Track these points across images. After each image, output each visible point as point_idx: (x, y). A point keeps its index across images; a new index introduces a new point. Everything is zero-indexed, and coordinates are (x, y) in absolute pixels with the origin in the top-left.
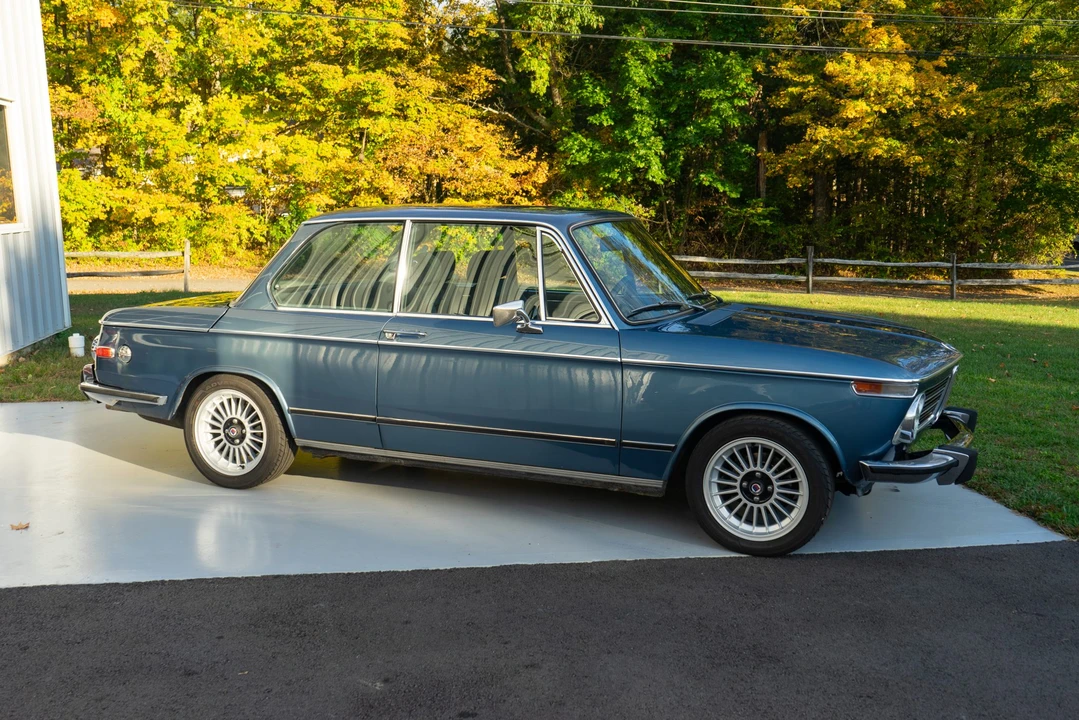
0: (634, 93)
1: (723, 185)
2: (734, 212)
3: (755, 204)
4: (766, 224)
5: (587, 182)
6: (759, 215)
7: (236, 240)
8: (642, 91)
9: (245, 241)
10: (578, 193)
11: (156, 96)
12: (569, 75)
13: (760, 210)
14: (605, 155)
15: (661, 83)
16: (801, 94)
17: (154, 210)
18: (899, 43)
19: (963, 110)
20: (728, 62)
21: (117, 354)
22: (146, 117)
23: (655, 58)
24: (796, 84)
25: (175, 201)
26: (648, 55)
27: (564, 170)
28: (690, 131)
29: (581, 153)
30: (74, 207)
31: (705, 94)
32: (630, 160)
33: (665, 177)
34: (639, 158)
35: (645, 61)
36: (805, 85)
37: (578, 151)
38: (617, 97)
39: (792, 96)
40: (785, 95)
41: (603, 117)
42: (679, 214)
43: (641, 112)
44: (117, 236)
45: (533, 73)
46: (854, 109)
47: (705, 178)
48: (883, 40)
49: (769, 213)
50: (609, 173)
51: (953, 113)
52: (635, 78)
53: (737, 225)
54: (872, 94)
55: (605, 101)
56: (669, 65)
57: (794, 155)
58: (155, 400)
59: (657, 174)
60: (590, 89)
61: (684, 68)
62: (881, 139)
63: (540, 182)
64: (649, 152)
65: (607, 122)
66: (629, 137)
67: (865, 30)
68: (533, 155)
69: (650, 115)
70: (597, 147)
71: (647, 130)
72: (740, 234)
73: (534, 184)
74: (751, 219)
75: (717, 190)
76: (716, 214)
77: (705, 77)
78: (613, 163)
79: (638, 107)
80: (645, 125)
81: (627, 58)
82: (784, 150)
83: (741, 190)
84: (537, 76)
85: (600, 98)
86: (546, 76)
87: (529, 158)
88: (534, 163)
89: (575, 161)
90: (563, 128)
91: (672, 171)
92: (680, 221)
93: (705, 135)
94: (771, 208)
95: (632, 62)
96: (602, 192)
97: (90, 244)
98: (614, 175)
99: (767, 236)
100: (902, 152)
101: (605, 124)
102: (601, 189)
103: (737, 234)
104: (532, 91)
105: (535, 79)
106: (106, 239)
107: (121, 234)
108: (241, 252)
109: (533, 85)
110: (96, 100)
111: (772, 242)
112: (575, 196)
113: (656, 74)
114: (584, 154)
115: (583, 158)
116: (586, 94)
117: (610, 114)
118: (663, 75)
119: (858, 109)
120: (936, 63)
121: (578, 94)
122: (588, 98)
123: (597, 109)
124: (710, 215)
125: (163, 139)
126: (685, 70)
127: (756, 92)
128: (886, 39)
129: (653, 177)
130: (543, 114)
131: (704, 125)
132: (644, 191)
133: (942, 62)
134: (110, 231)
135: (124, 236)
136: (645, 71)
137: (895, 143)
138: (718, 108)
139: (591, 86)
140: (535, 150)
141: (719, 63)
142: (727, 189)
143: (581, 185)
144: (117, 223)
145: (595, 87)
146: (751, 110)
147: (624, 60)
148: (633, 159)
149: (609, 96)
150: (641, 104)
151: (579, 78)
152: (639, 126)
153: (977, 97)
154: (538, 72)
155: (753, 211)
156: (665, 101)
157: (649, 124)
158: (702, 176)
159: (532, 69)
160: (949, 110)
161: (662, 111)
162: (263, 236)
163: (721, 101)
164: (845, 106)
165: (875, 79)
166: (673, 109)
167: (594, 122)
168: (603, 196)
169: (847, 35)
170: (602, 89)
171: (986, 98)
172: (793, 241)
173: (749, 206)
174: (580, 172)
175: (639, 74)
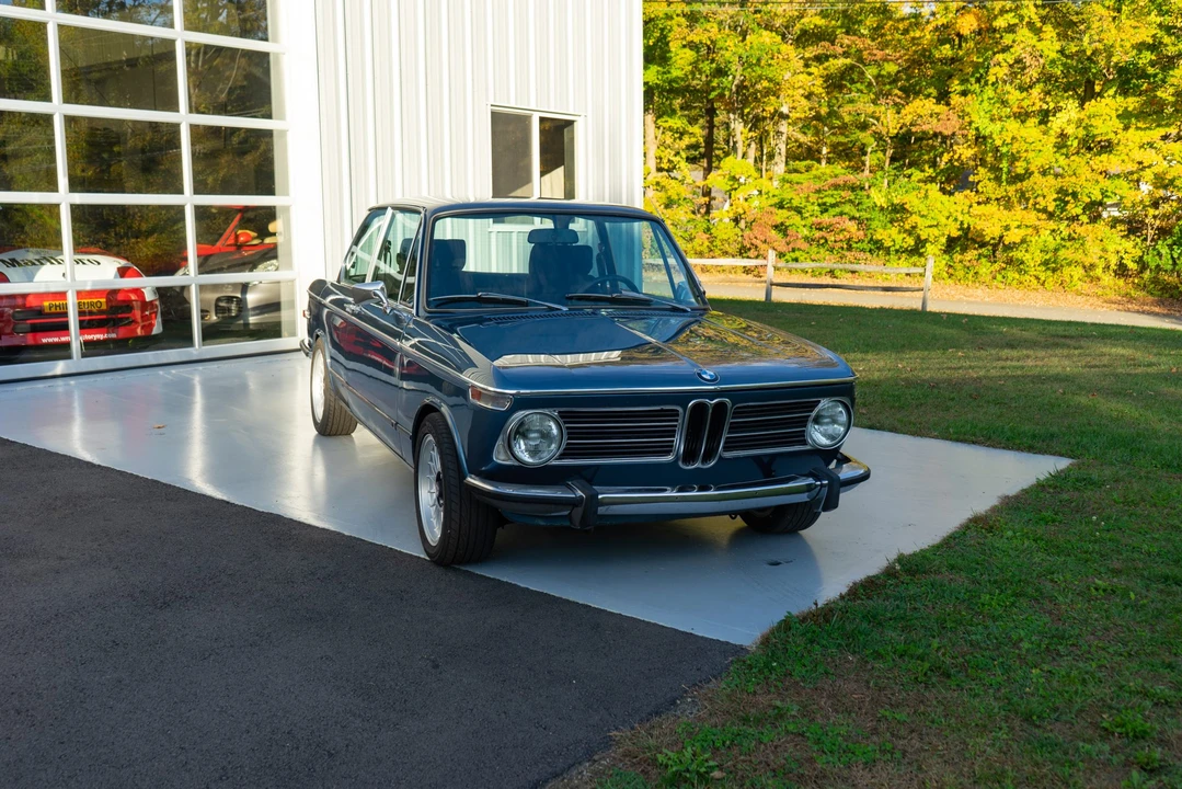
7: (1101, 264)
9: (1113, 267)
11: (1025, 104)
17: (1007, 228)
22: (1013, 126)
25: (1032, 217)
30: (929, 223)
44: (971, 254)
97: (944, 262)
106: (959, 257)
107: (975, 252)
108: (1108, 279)
110: (963, 111)
125: (1026, 151)
134: (964, 250)
135: (980, 255)
144: (974, 241)
162: (1136, 262)
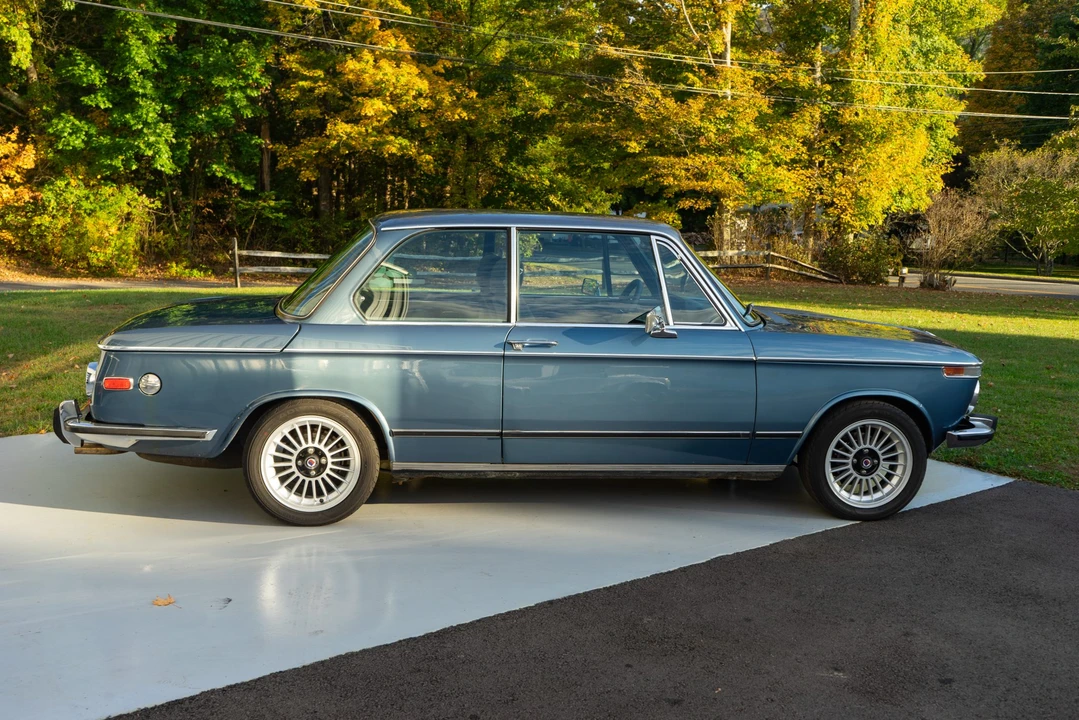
0: (134, 74)
1: (236, 177)
2: (245, 204)
3: (267, 197)
4: (278, 217)
5: (82, 169)
6: (271, 208)
8: (144, 73)
10: (72, 181)
12: (55, 49)
13: (272, 203)
14: (105, 140)
15: (165, 67)
16: (312, 90)
18: (405, 47)
19: (464, 114)
20: (241, 50)
21: (137, 386)
23: (158, 40)
24: (305, 78)
26: (150, 35)
27: (51, 155)
28: (202, 120)
29: (74, 137)
31: (218, 81)
32: (138, 147)
33: (174, 167)
34: (149, 145)
35: (146, 41)
36: (315, 80)
37: (70, 134)
38: (113, 77)
39: (302, 90)
40: (296, 88)
41: (99, 98)
42: (185, 206)
43: (144, 96)
45: (15, 43)
46: (373, 107)
47: (218, 169)
48: (392, 42)
49: (282, 207)
50: (111, 160)
51: (457, 117)
52: (137, 59)
53: (247, 218)
54: (388, 94)
55: (101, 81)
56: (173, 48)
57: (308, 148)
58: (203, 435)
59: (165, 163)
60: (82, 66)
61: (190, 52)
62: (392, 138)
63: (25, 167)
64: (158, 139)
65: (104, 104)
66: (132, 122)
67: (374, 30)
68: (13, 137)
69: (153, 100)
70: (93, 131)
71: (152, 116)
72: (251, 228)
73: (18, 170)
74: (263, 212)
75: (230, 182)
76: (227, 206)
77: (215, 64)
78: (113, 150)
79: (141, 91)
80: (150, 110)
81: (127, 37)
82: (297, 143)
83: (255, 182)
84: (19, 47)
85: (96, 77)
86: (29, 48)
87: (9, 139)
88: (15, 145)
89: (68, 145)
90: (44, 108)
91: (180, 159)
92: (186, 213)
93: (217, 124)
94: (284, 201)
95: (133, 41)
96: (99, 181)
98: (118, 162)
99: (278, 229)
100: (413, 152)
101: (102, 107)
102: (99, 177)
103: (247, 227)
104: (13, 64)
105: (15, 50)
109: (14, 57)
111: (282, 236)
112: (68, 184)
113: (158, 56)
114: (77, 138)
115: (78, 142)
116: (78, 72)
117: (107, 96)
118: (166, 58)
119: (375, 107)
120: (435, 68)
121: (68, 71)
122: (81, 77)
123: (91, 89)
124: (220, 208)
126: (191, 55)
127: (267, 83)
128: (393, 42)
129: (162, 166)
130: (14, 90)
131: (215, 114)
132: (147, 179)
133: (440, 67)
136: (147, 52)
137: (405, 142)
138: (232, 98)
139: (83, 63)
140: (16, 130)
141: (225, 50)
142: (241, 181)
143: (75, 172)
145: (88, 64)
146: (261, 101)
147: (123, 39)
148: (142, 146)
149: (105, 75)
150: (144, 88)
151: (68, 54)
152: (144, 111)
153: (477, 103)
154: (19, 42)
155: (265, 204)
156: (168, 86)
157: (155, 109)
158: (215, 166)
159: (13, 39)
160: (453, 114)
161: (165, 96)
163: (233, 89)
164: (363, 104)
165: (394, 81)
166: (178, 95)
167: (90, 103)
168: (100, 184)
169: (354, 34)
170: (96, 68)
171: (484, 105)
172: (304, 234)
173: (260, 198)
174: (73, 157)
175: (140, 55)
